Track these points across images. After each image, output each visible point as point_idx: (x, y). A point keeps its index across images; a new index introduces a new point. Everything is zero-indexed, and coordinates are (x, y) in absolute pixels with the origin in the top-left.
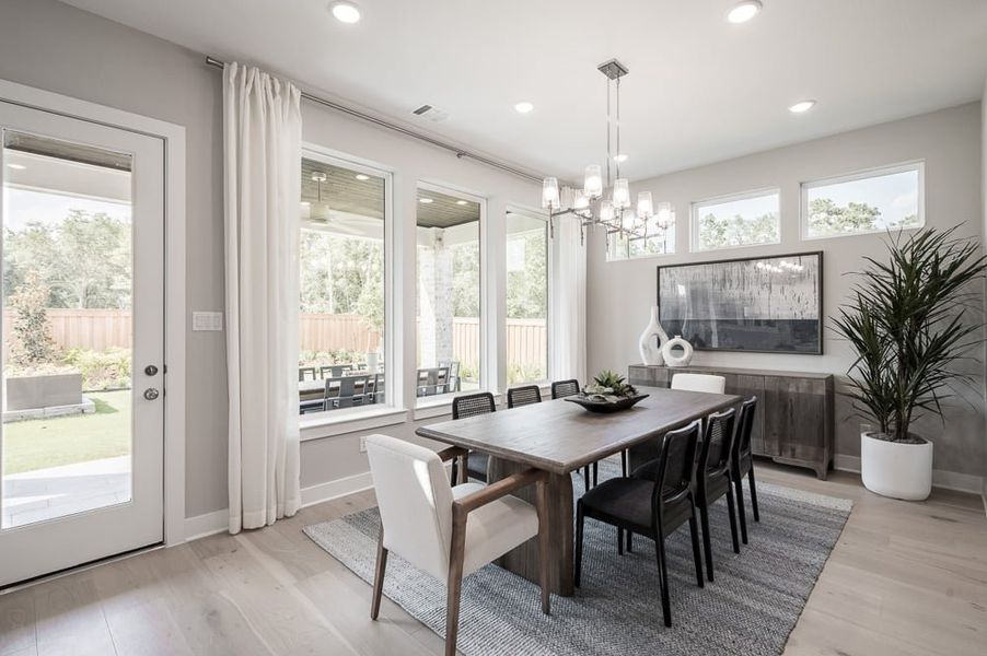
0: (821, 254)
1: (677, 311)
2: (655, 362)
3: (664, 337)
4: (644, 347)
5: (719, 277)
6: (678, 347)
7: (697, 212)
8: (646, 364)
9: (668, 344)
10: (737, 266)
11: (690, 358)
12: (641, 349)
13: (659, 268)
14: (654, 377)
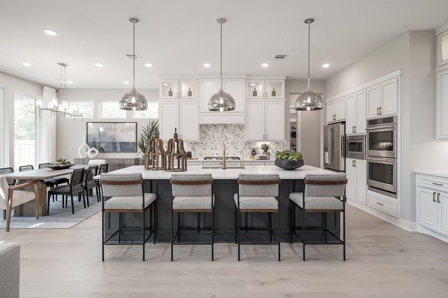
0: (136, 123)
1: (94, 139)
2: (85, 157)
3: (88, 147)
4: (80, 152)
5: (108, 128)
6: (93, 152)
7: (102, 105)
8: (81, 158)
9: (90, 150)
10: (114, 124)
11: (98, 155)
12: (79, 153)
13: (87, 123)
14: (84, 162)
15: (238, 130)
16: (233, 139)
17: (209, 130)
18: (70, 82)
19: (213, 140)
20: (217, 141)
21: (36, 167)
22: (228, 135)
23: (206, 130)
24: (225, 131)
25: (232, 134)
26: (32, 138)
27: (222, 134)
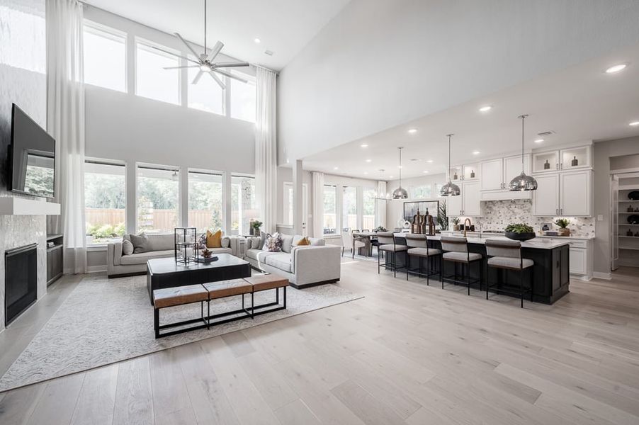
0: (438, 202)
1: (409, 215)
2: (402, 227)
4: (399, 222)
8: (399, 227)
9: (405, 222)
13: (404, 203)
15: (528, 205)
16: (522, 214)
17: (494, 205)
18: (391, 177)
19: (498, 215)
20: (503, 216)
21: (371, 231)
22: (516, 210)
23: (492, 206)
24: (513, 206)
25: (521, 208)
26: (354, 213)
27: (509, 209)
